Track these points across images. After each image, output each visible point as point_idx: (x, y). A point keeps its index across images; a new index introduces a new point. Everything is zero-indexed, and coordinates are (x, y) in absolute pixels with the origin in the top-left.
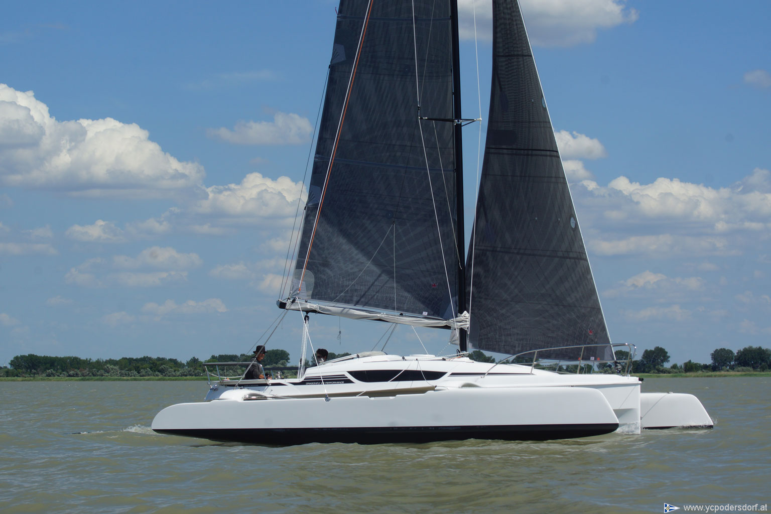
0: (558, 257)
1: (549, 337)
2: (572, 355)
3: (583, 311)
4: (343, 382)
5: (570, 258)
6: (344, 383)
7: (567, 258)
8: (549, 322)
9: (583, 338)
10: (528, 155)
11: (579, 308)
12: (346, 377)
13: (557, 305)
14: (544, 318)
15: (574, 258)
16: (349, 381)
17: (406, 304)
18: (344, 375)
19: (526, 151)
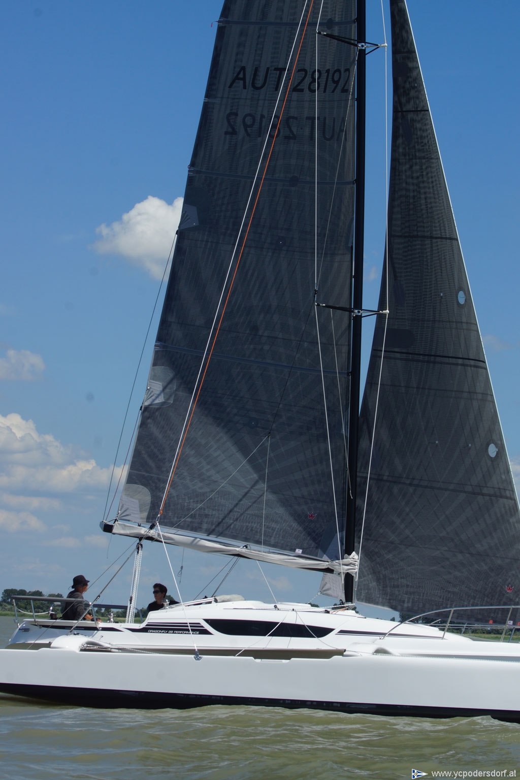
0: (465, 492)
1: (449, 592)
2: (480, 617)
3: (499, 562)
4: (198, 632)
5: (483, 495)
6: (199, 634)
7: (479, 494)
8: (450, 573)
9: (497, 597)
10: (428, 362)
11: (493, 558)
12: (202, 627)
13: (461, 552)
14: (443, 567)
15: (490, 495)
16: (205, 632)
17: (273, 538)
18: (199, 624)
19: (426, 357)
